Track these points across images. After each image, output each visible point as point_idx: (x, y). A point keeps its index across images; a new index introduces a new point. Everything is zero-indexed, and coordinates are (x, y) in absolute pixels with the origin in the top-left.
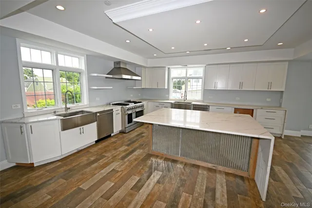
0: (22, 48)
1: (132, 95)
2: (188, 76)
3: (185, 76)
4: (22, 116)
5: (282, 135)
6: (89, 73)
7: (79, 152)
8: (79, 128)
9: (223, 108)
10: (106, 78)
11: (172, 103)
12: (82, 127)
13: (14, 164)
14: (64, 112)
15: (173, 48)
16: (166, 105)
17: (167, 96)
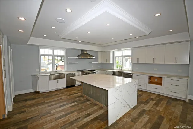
0: (41, 49)
1: (93, 67)
2: (124, 55)
3: (122, 55)
4: (39, 74)
5: (186, 99)
6: (67, 57)
7: (57, 90)
8: (57, 80)
9: (141, 75)
10: (76, 58)
11: (112, 72)
12: (58, 80)
13: (34, 91)
14: (54, 73)
15: (113, 39)
16: (109, 72)
17: (113, 67)
